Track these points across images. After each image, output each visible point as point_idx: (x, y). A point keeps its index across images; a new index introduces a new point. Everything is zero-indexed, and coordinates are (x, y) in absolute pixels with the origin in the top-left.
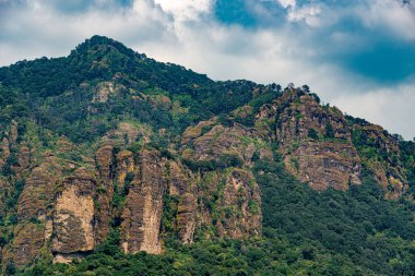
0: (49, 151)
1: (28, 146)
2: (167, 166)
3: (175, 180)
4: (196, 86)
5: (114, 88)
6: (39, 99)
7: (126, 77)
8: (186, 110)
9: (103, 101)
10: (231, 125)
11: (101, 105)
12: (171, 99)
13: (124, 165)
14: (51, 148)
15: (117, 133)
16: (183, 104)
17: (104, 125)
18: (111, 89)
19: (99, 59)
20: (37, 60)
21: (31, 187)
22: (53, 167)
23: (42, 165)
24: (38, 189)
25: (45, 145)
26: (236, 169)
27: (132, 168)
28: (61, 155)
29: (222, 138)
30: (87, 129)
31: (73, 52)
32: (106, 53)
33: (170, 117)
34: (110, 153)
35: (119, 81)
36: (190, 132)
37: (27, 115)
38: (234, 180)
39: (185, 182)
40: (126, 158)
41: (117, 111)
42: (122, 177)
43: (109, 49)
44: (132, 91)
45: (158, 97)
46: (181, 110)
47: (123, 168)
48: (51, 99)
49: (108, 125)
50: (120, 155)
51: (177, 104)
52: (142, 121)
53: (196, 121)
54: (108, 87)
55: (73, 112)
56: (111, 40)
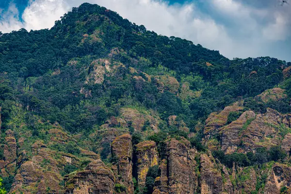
0: (40, 142)
1: (15, 135)
2: (198, 159)
3: (207, 176)
4: (208, 64)
5: (111, 66)
6: (20, 80)
7: (124, 53)
8: (198, 94)
9: (98, 82)
10: (263, 111)
11: (96, 87)
12: (179, 80)
13: (146, 157)
14: (43, 138)
15: (121, 120)
16: (194, 87)
17: (102, 111)
18: (108, 68)
19: (90, 31)
20: (14, 33)
21: (21, 185)
22: (46, 161)
23: (34, 158)
24: (29, 188)
25: (36, 134)
26: (278, 164)
27: (155, 161)
28: (55, 146)
29: (254, 126)
30: (83, 116)
31: (57, 23)
32: (98, 24)
33: (179, 101)
34: (130, 142)
35: (117, 57)
36: (214, 118)
37: (11, 99)
38: (276, 178)
39: (219, 179)
40: (148, 149)
41: (117, 95)
42: (143, 172)
43: (102, 20)
44: (133, 70)
45: (163, 77)
46: (191, 93)
47: (144, 162)
48: (34, 80)
49: (107, 111)
50: (140, 146)
51: (186, 86)
52: (148, 106)
53: (222, 106)
54: (103, 65)
55: (63, 95)
56: (104, 9)
